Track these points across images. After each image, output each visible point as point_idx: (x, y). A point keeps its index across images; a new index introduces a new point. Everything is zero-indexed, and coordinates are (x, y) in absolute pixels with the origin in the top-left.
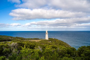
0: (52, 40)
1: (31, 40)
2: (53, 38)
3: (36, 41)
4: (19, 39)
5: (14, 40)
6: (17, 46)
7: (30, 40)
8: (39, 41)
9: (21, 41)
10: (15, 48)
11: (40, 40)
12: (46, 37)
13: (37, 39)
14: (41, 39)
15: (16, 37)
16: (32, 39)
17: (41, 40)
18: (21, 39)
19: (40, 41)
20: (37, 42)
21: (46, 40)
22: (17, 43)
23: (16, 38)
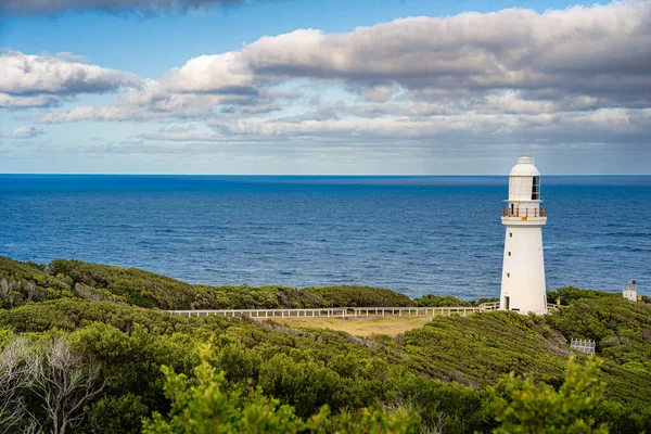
0: (612, 322)
1: (284, 316)
2: (631, 295)
3: (358, 327)
4: (94, 300)
5: (28, 307)
6: (78, 393)
7: (259, 316)
8: (395, 326)
9: (126, 326)
10: (42, 416)
11: (422, 319)
12: (508, 265)
13: (360, 304)
14: (428, 302)
15: (60, 268)
16: (286, 299)
17: (430, 314)
18: (136, 298)
19: (414, 338)
20: (361, 344)
21: (513, 316)
22: (76, 350)
23: (61, 279)
